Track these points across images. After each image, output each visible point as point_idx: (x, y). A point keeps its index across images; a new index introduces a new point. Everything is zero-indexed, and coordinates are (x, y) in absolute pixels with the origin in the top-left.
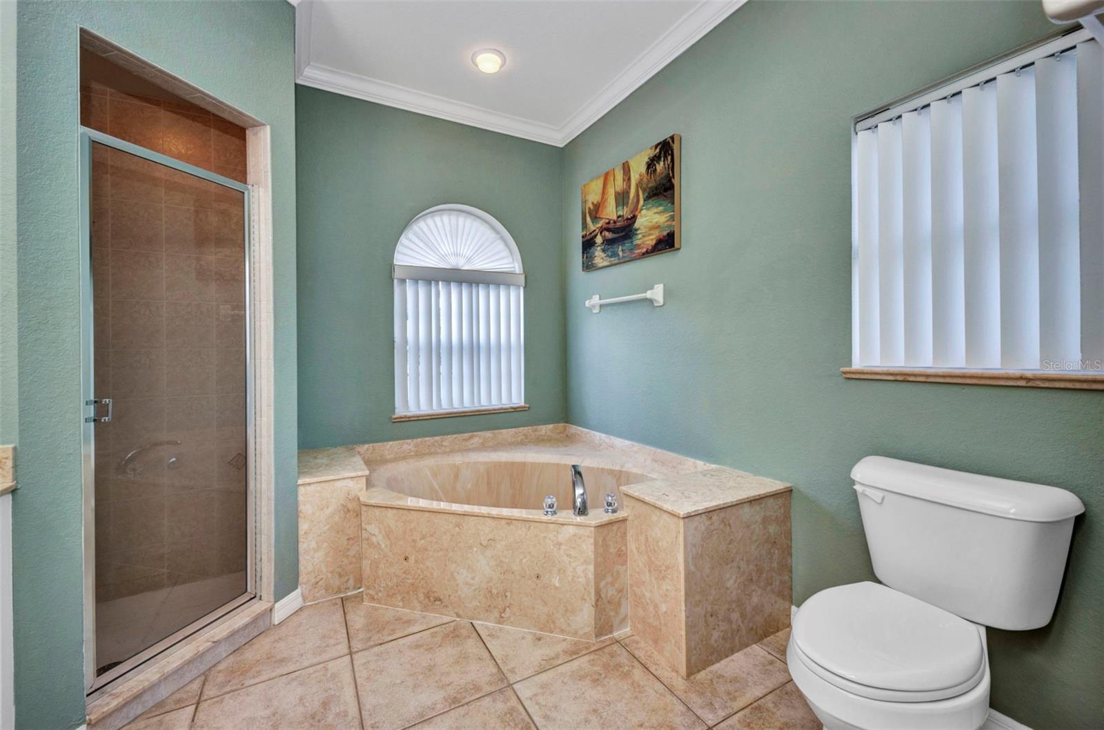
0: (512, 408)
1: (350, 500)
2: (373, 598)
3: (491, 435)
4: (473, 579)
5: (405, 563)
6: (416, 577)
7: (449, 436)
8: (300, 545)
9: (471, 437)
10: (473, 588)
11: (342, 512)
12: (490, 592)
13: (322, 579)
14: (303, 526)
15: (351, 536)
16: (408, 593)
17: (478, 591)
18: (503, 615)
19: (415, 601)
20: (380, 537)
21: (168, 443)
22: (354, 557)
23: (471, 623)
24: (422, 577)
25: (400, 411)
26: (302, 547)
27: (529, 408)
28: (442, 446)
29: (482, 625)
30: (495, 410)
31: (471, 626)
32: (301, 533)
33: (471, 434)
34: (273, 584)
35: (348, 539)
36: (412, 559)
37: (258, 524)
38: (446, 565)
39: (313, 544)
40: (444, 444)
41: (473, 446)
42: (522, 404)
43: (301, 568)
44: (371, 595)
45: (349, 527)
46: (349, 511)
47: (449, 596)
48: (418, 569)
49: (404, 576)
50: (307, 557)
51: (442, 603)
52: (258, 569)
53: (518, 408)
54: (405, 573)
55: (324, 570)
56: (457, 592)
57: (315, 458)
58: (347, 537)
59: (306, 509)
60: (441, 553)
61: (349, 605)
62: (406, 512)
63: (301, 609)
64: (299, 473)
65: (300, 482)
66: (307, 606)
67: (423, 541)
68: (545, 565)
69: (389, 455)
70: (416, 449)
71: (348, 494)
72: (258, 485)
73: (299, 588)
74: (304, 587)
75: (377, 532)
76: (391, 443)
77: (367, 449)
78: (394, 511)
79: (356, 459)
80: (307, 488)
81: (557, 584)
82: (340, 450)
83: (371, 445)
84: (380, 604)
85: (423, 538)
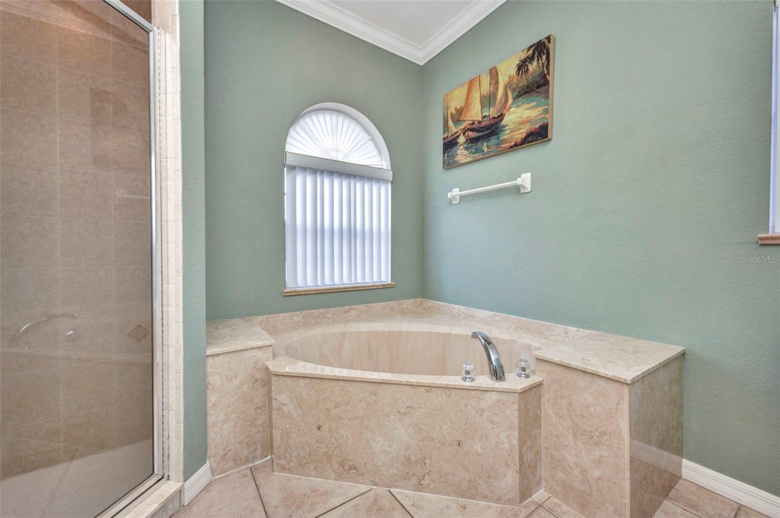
0: (382, 285)
1: (257, 369)
2: (284, 467)
4: (390, 446)
5: (318, 432)
6: (330, 445)
8: (209, 418)
10: (390, 455)
11: (250, 382)
12: (408, 459)
13: (231, 450)
14: (212, 398)
15: (259, 405)
16: (321, 462)
17: (394, 459)
18: (422, 482)
19: (329, 470)
20: (291, 407)
21: (63, 315)
22: (261, 426)
23: (389, 490)
24: (336, 445)
25: (290, 286)
26: (211, 419)
27: (395, 285)
29: (401, 493)
31: (388, 492)
32: (210, 405)
34: (182, 462)
35: (256, 409)
36: (325, 428)
37: (165, 399)
38: (361, 434)
39: (222, 416)
42: (390, 282)
43: (210, 441)
44: (282, 465)
45: (257, 396)
46: (256, 381)
47: (365, 464)
48: (332, 438)
49: (317, 445)
50: (216, 430)
51: (357, 471)
54: (317, 441)
55: (233, 441)
56: (373, 460)
57: (216, 328)
58: (255, 407)
59: (214, 380)
60: (356, 422)
61: (260, 477)
62: (319, 381)
63: (210, 484)
64: (207, 343)
65: (209, 352)
66: (216, 480)
67: (337, 410)
68: (466, 432)
69: (281, 325)
70: (304, 320)
71: (256, 364)
72: (165, 357)
73: (208, 461)
74: (213, 459)
75: (288, 401)
76: (282, 315)
77: (262, 321)
78: (307, 380)
79: (257, 329)
80: (217, 359)
81: (480, 451)
82: (238, 321)
83: (265, 316)
84: (291, 473)
85: (337, 407)
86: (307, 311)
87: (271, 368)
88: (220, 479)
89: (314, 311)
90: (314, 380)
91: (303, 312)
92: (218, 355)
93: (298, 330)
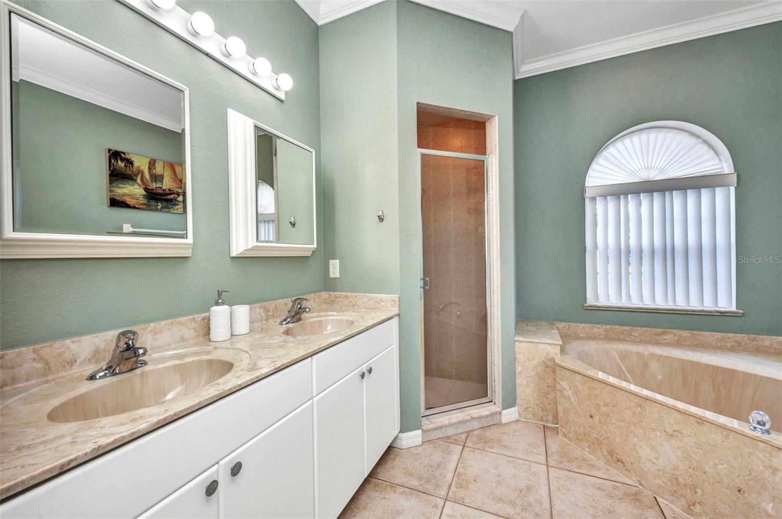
0: (717, 312)
1: (548, 359)
2: (566, 435)
3: (689, 335)
4: (657, 459)
5: (590, 419)
6: (600, 434)
7: (639, 328)
8: (517, 379)
9: (663, 333)
10: (657, 467)
11: (543, 366)
12: (676, 479)
13: (530, 407)
14: (519, 369)
15: (550, 385)
16: (593, 444)
17: (661, 472)
18: (692, 508)
19: (600, 453)
20: (570, 393)
22: (552, 400)
23: (655, 497)
24: (605, 436)
25: (591, 300)
26: (518, 381)
27: (742, 314)
28: (631, 335)
29: (666, 505)
30: (694, 311)
31: (654, 499)
32: (517, 372)
33: (663, 330)
34: (501, 397)
35: (548, 386)
36: (597, 419)
37: (493, 359)
38: (628, 436)
39: (524, 382)
40: (633, 334)
41: (666, 341)
42: (733, 308)
43: (518, 395)
44: (564, 433)
45: (548, 378)
46: (548, 367)
47: (632, 463)
48: (602, 429)
49: (589, 429)
50: (521, 389)
51: (624, 466)
52: (493, 386)
53: (725, 312)
54: (590, 427)
55: (532, 402)
56: (639, 463)
57: (527, 325)
58: (547, 385)
59: (520, 357)
60: (623, 424)
61: (548, 432)
62: (591, 380)
63: (518, 421)
64: (516, 333)
65: (516, 339)
66: (522, 421)
67: (606, 408)
68: (750, 483)
69: (582, 333)
70: (605, 333)
71: (547, 355)
72: (493, 335)
73: (517, 407)
74: (520, 407)
75: (567, 387)
76: (583, 325)
77: (564, 326)
78: (581, 376)
79: (555, 331)
80: (521, 344)
81: (770, 511)
82: (544, 323)
83: (567, 323)
84: (571, 441)
85: (606, 405)
86: (608, 326)
87: (556, 361)
88: (524, 421)
89: (616, 327)
90: (587, 378)
91: (605, 327)
92: (522, 342)
93: (597, 341)
